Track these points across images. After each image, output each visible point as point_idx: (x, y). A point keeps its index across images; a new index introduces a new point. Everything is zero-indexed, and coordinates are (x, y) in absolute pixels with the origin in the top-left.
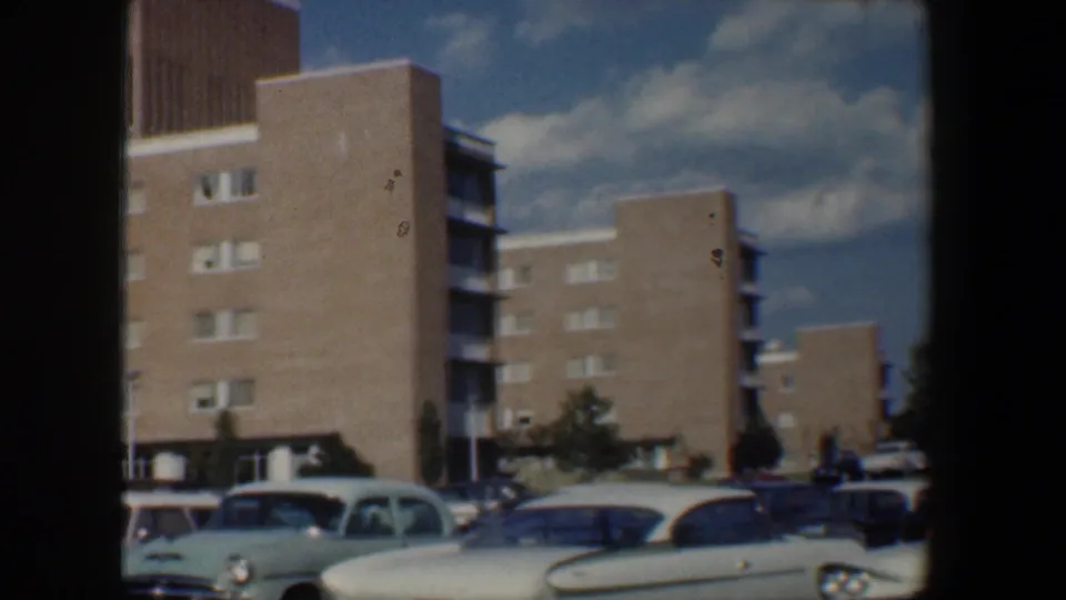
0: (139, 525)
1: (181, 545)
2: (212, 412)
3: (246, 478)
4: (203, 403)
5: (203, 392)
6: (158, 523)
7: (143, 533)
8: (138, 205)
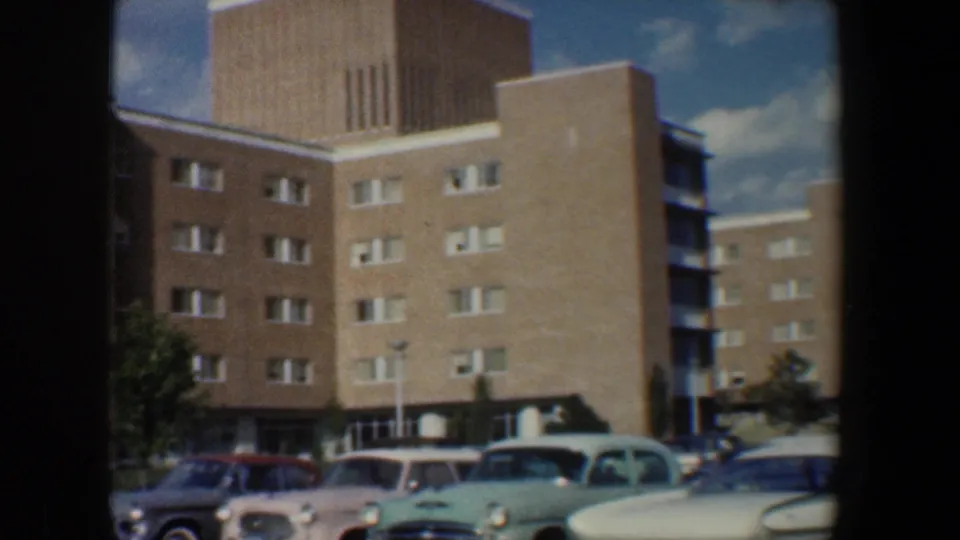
0: (410, 478)
1: (447, 495)
2: (470, 377)
3: (500, 435)
4: (462, 370)
5: (461, 360)
6: (426, 475)
7: (413, 484)
8: (397, 196)
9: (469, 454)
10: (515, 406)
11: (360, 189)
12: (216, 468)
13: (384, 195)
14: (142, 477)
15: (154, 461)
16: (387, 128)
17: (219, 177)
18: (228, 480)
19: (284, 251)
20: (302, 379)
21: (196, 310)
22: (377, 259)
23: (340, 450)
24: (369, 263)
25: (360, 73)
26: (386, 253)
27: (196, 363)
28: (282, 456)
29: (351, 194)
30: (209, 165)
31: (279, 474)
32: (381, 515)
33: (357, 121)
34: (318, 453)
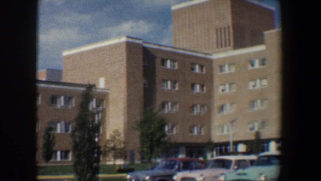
0: (235, 165)
1: (247, 171)
2: (254, 132)
3: (263, 151)
4: (251, 129)
5: (251, 126)
6: (240, 164)
7: (236, 167)
8: (233, 70)
9: (253, 157)
10: (268, 141)
11: (221, 68)
12: (173, 163)
13: (229, 69)
14: (149, 166)
15: (153, 160)
16: (229, 48)
17: (176, 64)
18: (177, 167)
19: (198, 88)
20: (200, 133)
22: (227, 91)
23: (212, 156)
24: (225, 92)
25: (221, 29)
26: (230, 89)
27: (167, 128)
28: (194, 158)
29: (218, 69)
30: (173, 61)
31: (193, 165)
32: (225, 178)
33: (220, 45)
34: (205, 157)
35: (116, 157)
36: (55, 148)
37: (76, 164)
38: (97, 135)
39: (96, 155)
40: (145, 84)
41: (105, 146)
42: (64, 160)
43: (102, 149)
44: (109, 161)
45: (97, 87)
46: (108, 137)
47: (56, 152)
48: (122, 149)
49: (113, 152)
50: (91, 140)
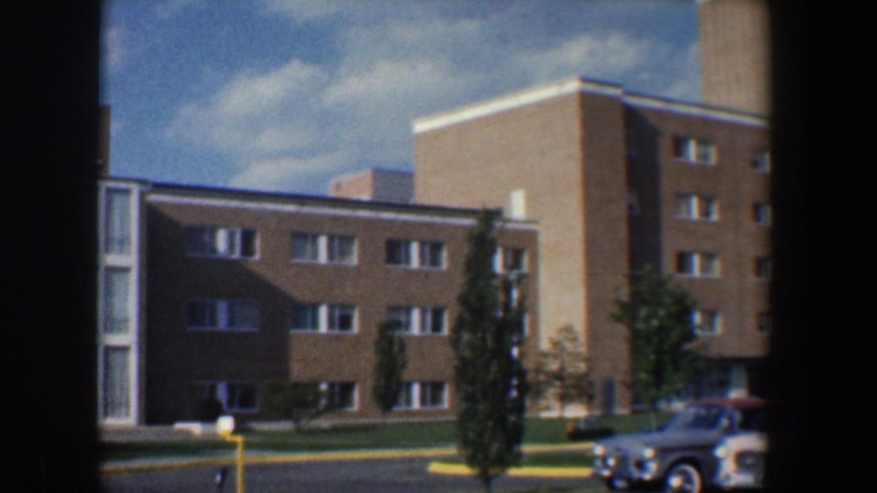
12: (714, 411)
14: (653, 421)
15: (663, 405)
17: (712, 150)
18: (725, 422)
21: (696, 271)
27: (697, 318)
30: (703, 142)
35: (565, 399)
36: (406, 376)
37: (465, 418)
38: (515, 339)
39: (514, 393)
40: (631, 207)
41: (538, 370)
42: (430, 408)
43: (530, 377)
44: (548, 408)
45: (506, 215)
46: (545, 345)
47: (409, 386)
48: (581, 378)
49: (558, 383)
50: (501, 353)
